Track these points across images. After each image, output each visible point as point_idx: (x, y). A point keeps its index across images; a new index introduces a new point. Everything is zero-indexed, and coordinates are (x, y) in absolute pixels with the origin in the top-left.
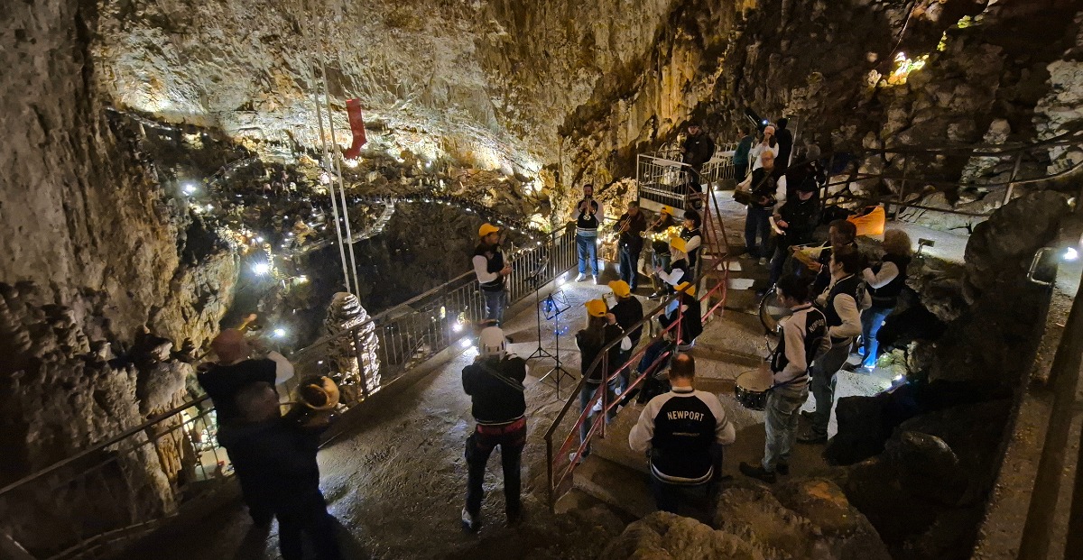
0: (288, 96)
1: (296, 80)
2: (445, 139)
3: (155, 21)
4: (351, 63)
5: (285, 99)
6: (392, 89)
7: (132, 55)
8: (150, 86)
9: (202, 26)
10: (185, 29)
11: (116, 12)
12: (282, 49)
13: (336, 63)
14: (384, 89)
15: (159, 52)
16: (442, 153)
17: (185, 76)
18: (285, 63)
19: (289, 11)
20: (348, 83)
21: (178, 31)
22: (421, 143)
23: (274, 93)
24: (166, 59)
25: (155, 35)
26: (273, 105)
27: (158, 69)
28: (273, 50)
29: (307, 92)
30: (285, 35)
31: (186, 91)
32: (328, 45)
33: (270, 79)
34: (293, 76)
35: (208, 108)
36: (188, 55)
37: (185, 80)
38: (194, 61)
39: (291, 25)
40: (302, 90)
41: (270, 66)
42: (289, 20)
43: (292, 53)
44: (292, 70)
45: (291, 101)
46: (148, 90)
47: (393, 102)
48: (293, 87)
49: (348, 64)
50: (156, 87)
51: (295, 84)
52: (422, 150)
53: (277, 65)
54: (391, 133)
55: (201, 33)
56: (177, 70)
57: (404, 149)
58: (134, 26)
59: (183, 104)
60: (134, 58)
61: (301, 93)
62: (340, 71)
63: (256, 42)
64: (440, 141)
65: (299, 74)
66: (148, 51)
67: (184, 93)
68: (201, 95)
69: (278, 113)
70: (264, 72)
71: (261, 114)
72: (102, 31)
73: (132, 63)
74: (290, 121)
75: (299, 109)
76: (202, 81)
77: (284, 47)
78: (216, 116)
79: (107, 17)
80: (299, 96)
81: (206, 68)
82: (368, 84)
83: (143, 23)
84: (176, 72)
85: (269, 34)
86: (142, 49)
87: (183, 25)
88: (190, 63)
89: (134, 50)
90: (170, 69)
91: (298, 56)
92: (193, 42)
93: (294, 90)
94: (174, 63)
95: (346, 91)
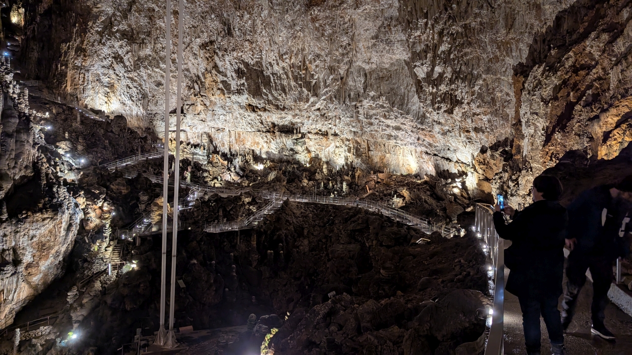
0: (213, 98)
1: (223, 82)
2: (357, 142)
3: (124, 35)
4: (272, 62)
5: (211, 101)
6: (308, 85)
7: (102, 64)
8: (109, 91)
9: (157, 38)
10: (143, 39)
11: (99, 30)
12: (215, 52)
13: (259, 63)
14: (300, 86)
15: (122, 61)
16: (351, 157)
17: (135, 81)
18: (216, 67)
19: (225, 15)
20: (267, 83)
21: (138, 42)
22: (331, 148)
23: (202, 96)
24: (125, 66)
25: (121, 47)
26: (200, 108)
27: (117, 75)
28: (207, 55)
29: (229, 93)
30: (220, 39)
31: (134, 95)
32: (254, 45)
33: (202, 82)
34: (220, 78)
35: (146, 110)
36: (141, 63)
37: (135, 84)
38: (145, 67)
39: (226, 28)
40: (226, 92)
41: (203, 71)
42: (225, 24)
43: (223, 56)
44: (219, 72)
45: (215, 104)
46: (107, 94)
47: (308, 101)
48: (219, 89)
49: (270, 63)
50: (113, 92)
51: (221, 86)
52: (332, 156)
53: (209, 69)
54: (302, 138)
55: (155, 43)
56: (131, 76)
57: (313, 155)
58: (109, 39)
59: (130, 106)
60: (103, 67)
61: (224, 94)
62: (262, 72)
63: (196, 48)
64: (351, 146)
65: (226, 76)
66: (113, 60)
67: (131, 97)
68: (144, 98)
69: (202, 116)
70: (198, 77)
71: (188, 116)
72: (86, 45)
73: (100, 71)
74: (212, 124)
75: (221, 111)
76: (148, 86)
77: (217, 51)
78: (151, 117)
79: (92, 34)
80: (223, 97)
81: (153, 74)
82: (285, 83)
83: (116, 37)
84: (129, 78)
85: (207, 40)
86: (110, 59)
87: (143, 36)
88: (142, 69)
89: (104, 60)
90: (126, 75)
91: (227, 58)
92: (147, 51)
93: (219, 92)
94: (129, 69)
95: (264, 91)
